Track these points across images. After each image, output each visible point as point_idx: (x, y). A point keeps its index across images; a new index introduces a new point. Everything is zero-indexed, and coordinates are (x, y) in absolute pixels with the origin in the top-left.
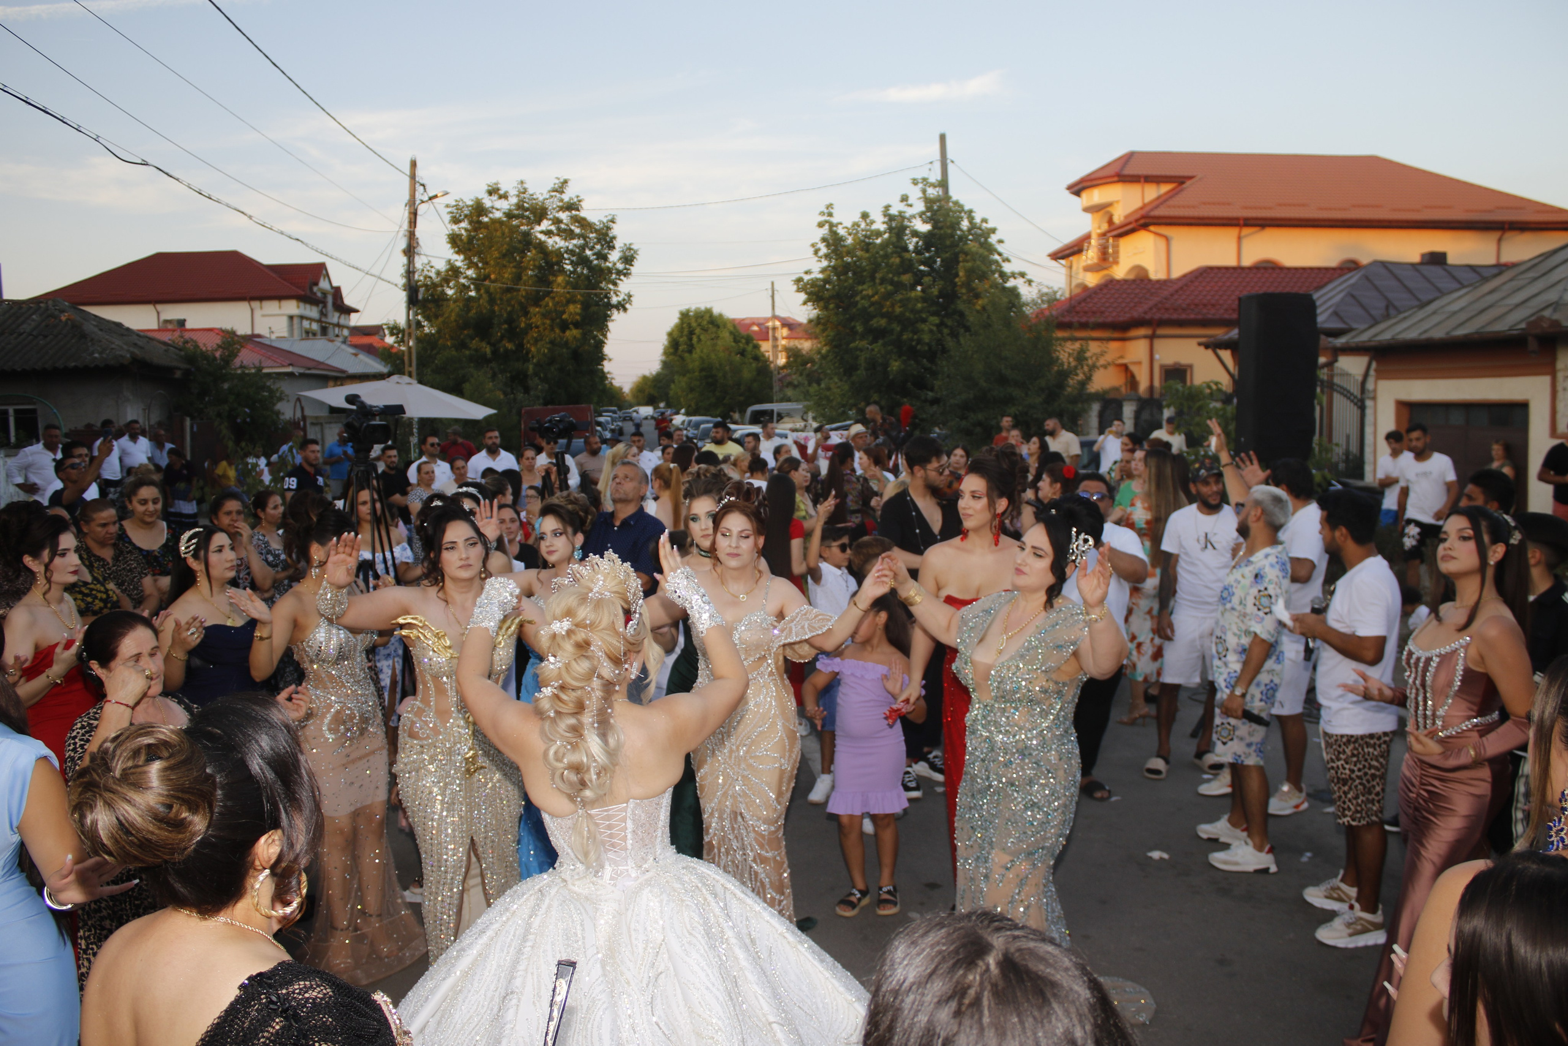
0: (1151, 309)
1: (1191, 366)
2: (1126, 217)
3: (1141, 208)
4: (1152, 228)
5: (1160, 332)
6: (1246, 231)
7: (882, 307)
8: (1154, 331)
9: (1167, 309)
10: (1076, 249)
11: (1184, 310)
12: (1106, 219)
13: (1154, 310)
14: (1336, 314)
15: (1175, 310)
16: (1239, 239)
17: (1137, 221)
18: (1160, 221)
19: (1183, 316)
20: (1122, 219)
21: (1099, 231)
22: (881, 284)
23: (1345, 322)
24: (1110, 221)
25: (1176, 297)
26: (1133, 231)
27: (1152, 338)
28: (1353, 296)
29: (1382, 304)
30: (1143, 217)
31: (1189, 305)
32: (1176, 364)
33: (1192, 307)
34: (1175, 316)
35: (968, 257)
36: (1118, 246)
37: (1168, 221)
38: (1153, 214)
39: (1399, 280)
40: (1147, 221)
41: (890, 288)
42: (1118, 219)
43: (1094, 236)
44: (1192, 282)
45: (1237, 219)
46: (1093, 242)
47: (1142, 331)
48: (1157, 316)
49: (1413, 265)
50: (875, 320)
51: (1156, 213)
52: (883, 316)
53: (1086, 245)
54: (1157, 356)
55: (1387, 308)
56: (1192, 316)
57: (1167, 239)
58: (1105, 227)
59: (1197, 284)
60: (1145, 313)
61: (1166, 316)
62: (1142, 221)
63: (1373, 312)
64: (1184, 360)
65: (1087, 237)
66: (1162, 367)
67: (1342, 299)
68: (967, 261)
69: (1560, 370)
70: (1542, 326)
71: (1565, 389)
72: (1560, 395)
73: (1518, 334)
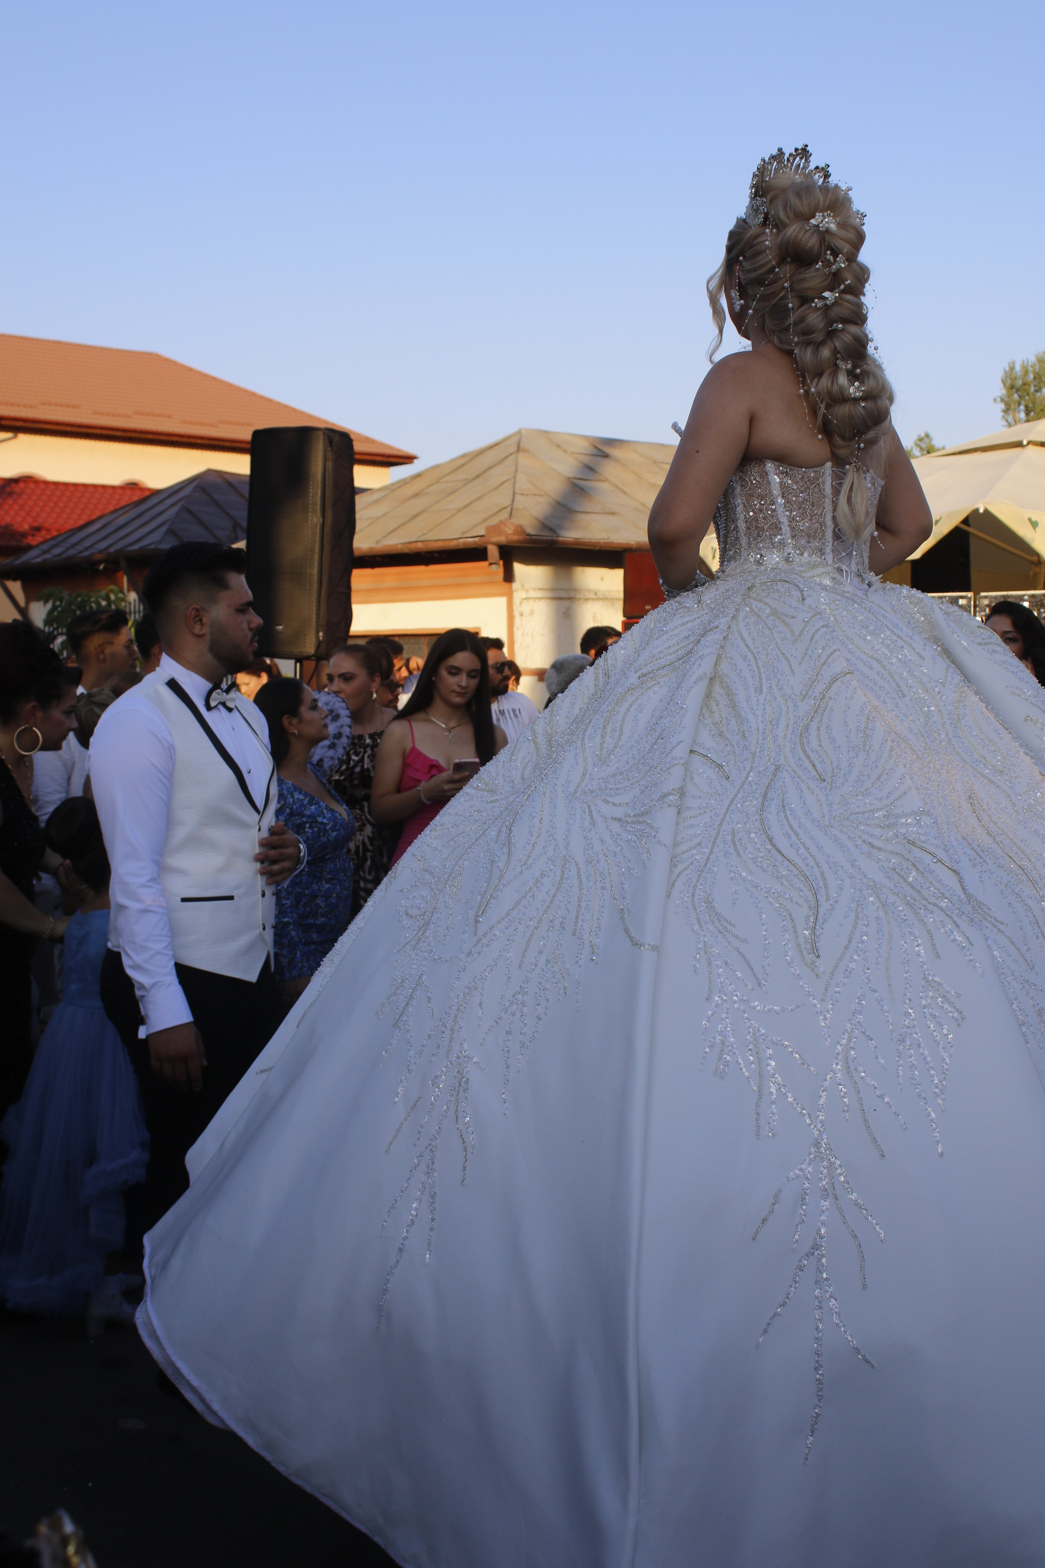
14: (172, 532)
28: (190, 511)
67: (178, 514)
69: (516, 590)
70: (506, 532)
71: (522, 615)
72: (517, 620)
73: (475, 542)
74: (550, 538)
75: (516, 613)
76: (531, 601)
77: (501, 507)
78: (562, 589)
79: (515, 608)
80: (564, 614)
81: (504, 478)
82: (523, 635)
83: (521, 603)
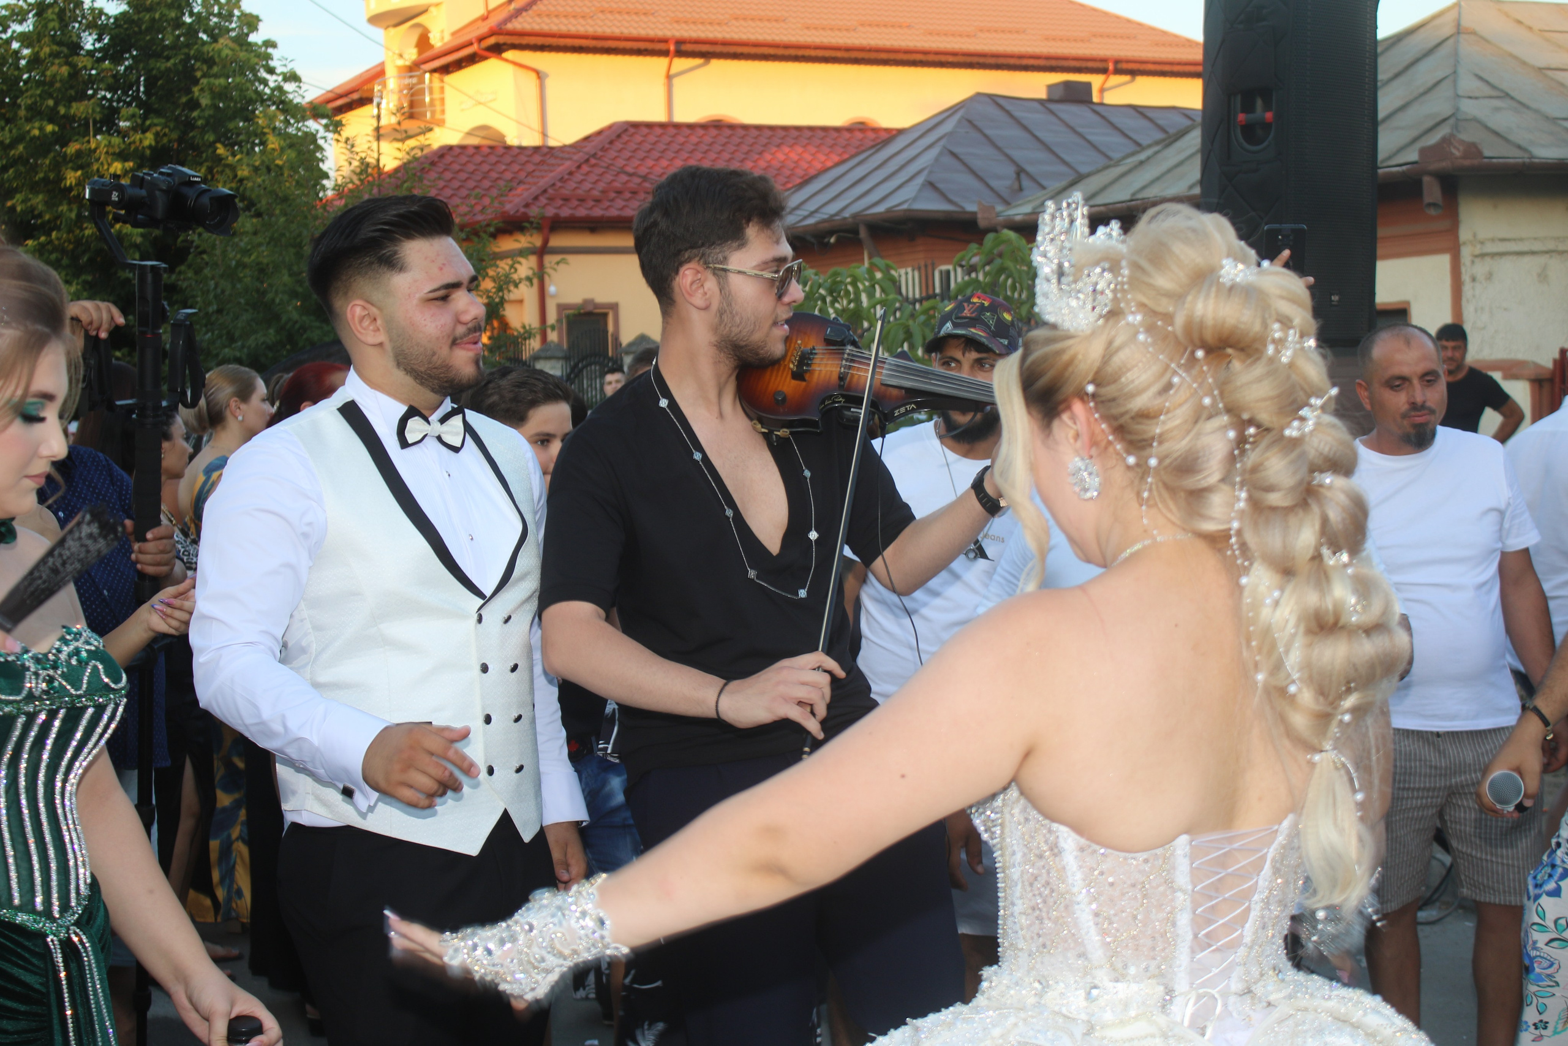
0: (536, 198)
1: (615, 307)
2: (454, 34)
3: (484, 18)
4: (509, 55)
5: (556, 241)
6: (680, 63)
7: (34, 169)
8: (546, 242)
9: (566, 199)
10: (355, 96)
11: (597, 201)
12: (414, 38)
13: (543, 200)
14: (931, 185)
15: (582, 200)
16: (669, 77)
17: (481, 39)
18: (525, 41)
19: (597, 212)
20: (447, 38)
21: (400, 62)
22: (29, 120)
23: (950, 201)
24: (423, 42)
25: (579, 177)
26: (472, 59)
27: (542, 252)
28: (954, 155)
29: (1011, 170)
30: (492, 33)
31: (604, 192)
32: (586, 302)
33: (612, 195)
34: (582, 212)
35: (215, 69)
36: (442, 89)
37: (539, 41)
38: (509, 26)
39: (1025, 128)
40: (501, 39)
41: (49, 128)
42: (439, 39)
43: (391, 72)
44: (603, 149)
45: (665, 41)
46: (392, 82)
47: (522, 241)
48: (550, 212)
49: (1040, 101)
50: (19, 197)
51: (516, 25)
52: (34, 188)
53: (377, 88)
54: (552, 289)
55: (1018, 174)
56: (614, 212)
57: (540, 75)
58: (412, 54)
59: (612, 153)
60: (527, 205)
61: (565, 212)
62: (492, 41)
63: (994, 183)
64: (602, 297)
65: (378, 74)
66: (561, 308)
67: (937, 160)
68: (216, 76)
69: (1464, 243)
70: (1452, 154)
71: (1474, 279)
72: (1467, 289)
73: (1403, 172)
74: (1520, 160)
75: (1466, 277)
76: (1488, 259)
77: (1438, 119)
78: (1535, 239)
79: (1463, 270)
80: (1539, 275)
81: (1440, 75)
82: (1476, 311)
83: (1473, 262)
